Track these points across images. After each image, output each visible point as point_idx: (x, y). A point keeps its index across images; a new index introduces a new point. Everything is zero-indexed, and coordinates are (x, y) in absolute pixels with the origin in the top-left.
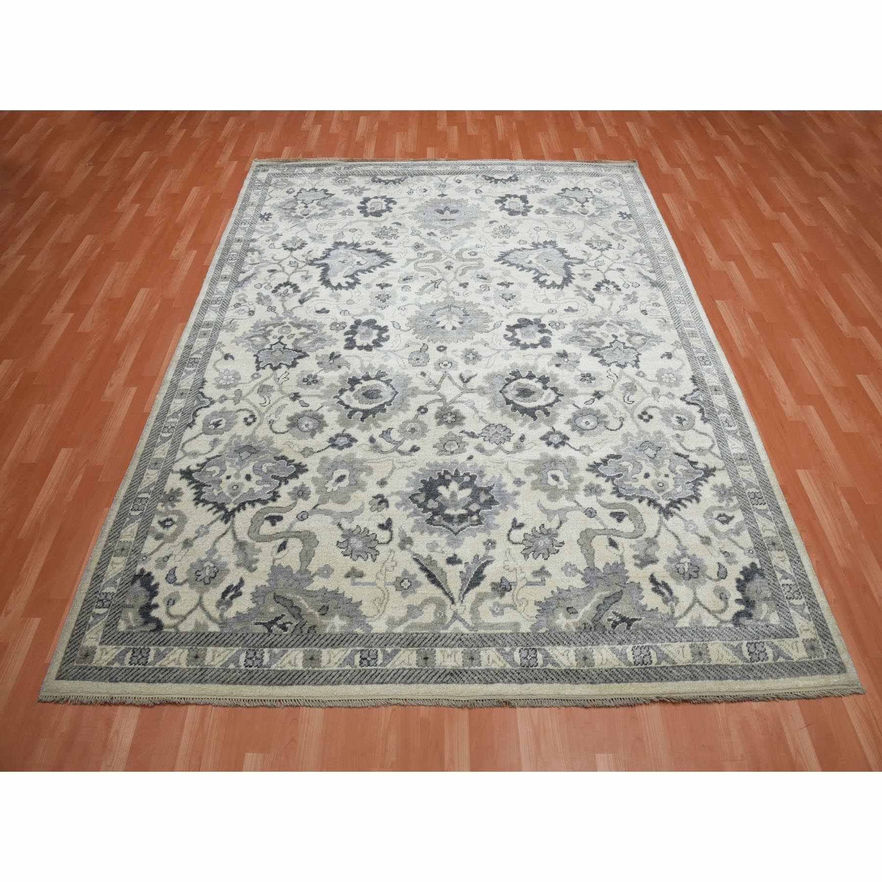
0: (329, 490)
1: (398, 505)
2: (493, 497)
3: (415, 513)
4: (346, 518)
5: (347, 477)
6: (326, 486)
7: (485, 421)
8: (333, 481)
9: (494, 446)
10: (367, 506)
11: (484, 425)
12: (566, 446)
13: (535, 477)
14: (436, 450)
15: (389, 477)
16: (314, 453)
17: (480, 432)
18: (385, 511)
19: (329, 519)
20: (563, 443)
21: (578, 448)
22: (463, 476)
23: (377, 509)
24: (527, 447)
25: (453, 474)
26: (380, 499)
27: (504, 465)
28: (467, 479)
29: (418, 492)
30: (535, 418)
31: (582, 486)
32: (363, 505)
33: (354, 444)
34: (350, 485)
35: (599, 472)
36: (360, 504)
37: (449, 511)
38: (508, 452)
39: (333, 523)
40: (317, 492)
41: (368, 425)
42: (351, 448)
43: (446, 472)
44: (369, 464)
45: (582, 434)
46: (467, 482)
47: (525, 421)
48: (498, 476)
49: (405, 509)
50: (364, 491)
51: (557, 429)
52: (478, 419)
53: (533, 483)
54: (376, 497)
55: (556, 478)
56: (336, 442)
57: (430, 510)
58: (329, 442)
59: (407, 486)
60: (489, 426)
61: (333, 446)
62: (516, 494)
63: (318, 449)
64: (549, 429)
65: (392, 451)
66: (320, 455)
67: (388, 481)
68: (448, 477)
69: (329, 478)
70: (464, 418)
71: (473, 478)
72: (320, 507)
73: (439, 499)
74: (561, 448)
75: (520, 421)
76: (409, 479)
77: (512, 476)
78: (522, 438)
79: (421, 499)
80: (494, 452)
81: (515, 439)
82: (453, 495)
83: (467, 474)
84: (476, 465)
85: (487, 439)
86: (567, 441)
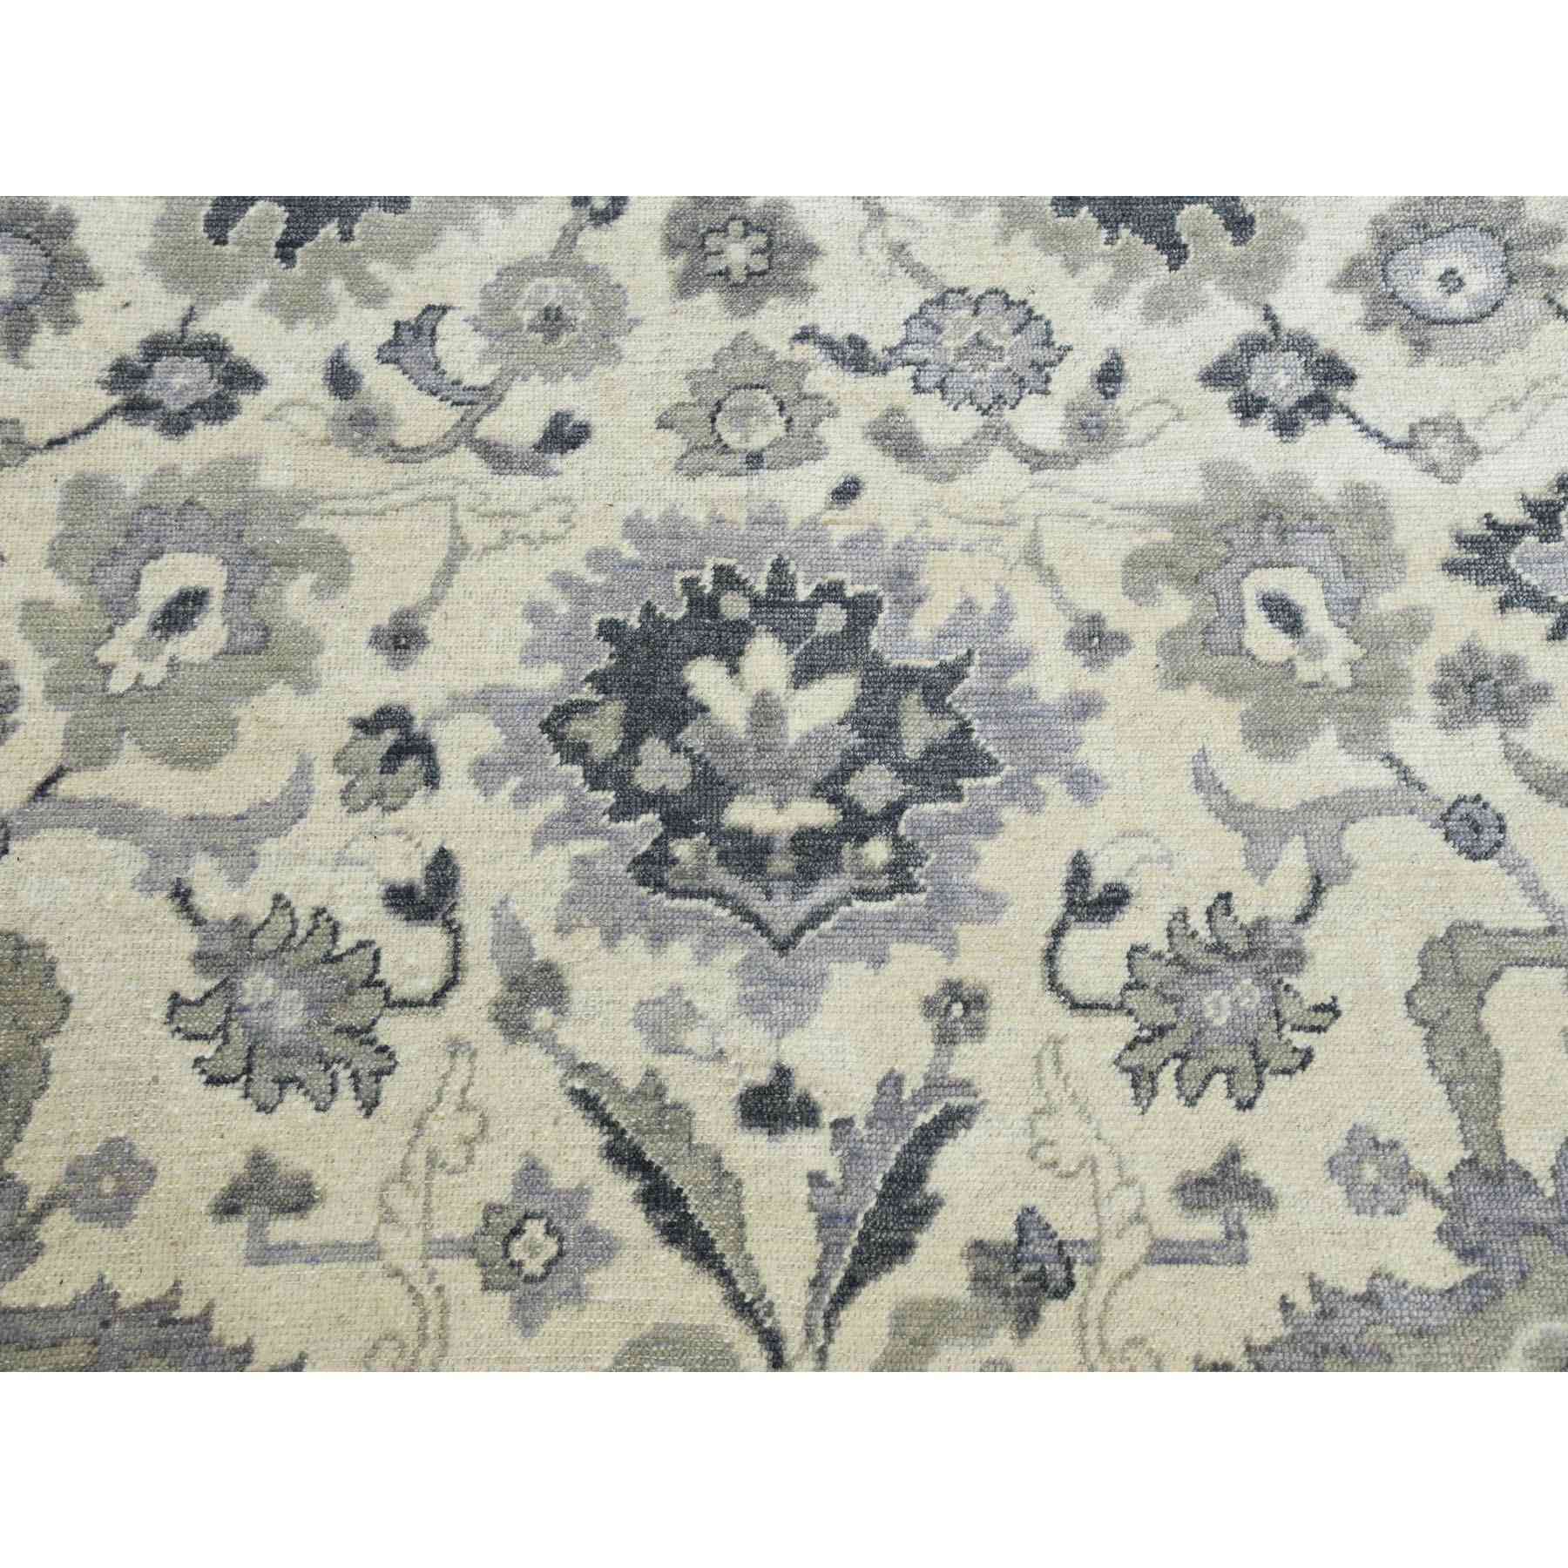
0: (119, 683)
1: (485, 773)
2: (964, 729)
3: (574, 822)
4: (215, 851)
5: (216, 602)
6: (104, 655)
7: (919, 273)
8: (137, 627)
9: (967, 421)
10: (328, 782)
11: (911, 297)
12: (1338, 421)
13: (1175, 608)
14: (673, 444)
15: (434, 601)
16: (29, 450)
17: (894, 340)
18: (417, 810)
19: (127, 860)
20: (1318, 406)
21: (1399, 434)
22: (813, 604)
23: (378, 795)
24: (1137, 426)
25: (761, 587)
26: (390, 737)
27: (1015, 540)
28: (831, 619)
29: (587, 693)
30: (1175, 251)
31: (1423, 666)
32: (304, 770)
33: (245, 399)
34: (229, 652)
35: (1509, 577)
36: (289, 765)
37: (745, 813)
38: (1036, 459)
39: (147, 884)
40: (54, 693)
41: (317, 281)
42: (233, 425)
43: (726, 578)
44: (330, 526)
45: (1422, 348)
46: (830, 639)
47: (1126, 270)
48: (987, 601)
49: (522, 798)
50: (305, 686)
51: (1291, 321)
52: (880, 257)
53: (1171, 644)
54: (367, 726)
55: (1285, 615)
56: (150, 390)
57: (649, 801)
58: (111, 386)
59: (532, 655)
60: (941, 301)
61: (136, 409)
62: (1085, 707)
63: (52, 431)
64: (1247, 321)
65: (443, 448)
66: (67, 463)
67: (433, 625)
68: (734, 607)
69: (118, 608)
70: (810, 251)
71: (863, 612)
72: (65, 787)
73: (692, 736)
74: (1313, 433)
75: (1100, 272)
76: (536, 613)
77: (1062, 604)
78: (1110, 376)
79: (603, 736)
80: (966, 456)
81: (1072, 379)
82: (765, 713)
83: (830, 593)
84: (874, 536)
85: (929, 380)
86: (1341, 395)
